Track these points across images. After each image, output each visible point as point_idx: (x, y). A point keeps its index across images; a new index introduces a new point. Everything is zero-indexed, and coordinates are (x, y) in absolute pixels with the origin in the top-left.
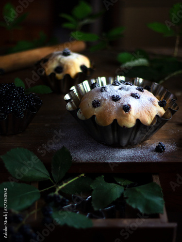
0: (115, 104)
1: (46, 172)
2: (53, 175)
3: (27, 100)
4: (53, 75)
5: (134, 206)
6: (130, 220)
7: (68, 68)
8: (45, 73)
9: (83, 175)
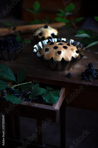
0: (55, 50)
1: (14, 78)
2: (18, 80)
3: (16, 46)
4: (37, 36)
5: (44, 99)
6: (38, 104)
7: (44, 34)
8: (35, 35)
9: (31, 82)
